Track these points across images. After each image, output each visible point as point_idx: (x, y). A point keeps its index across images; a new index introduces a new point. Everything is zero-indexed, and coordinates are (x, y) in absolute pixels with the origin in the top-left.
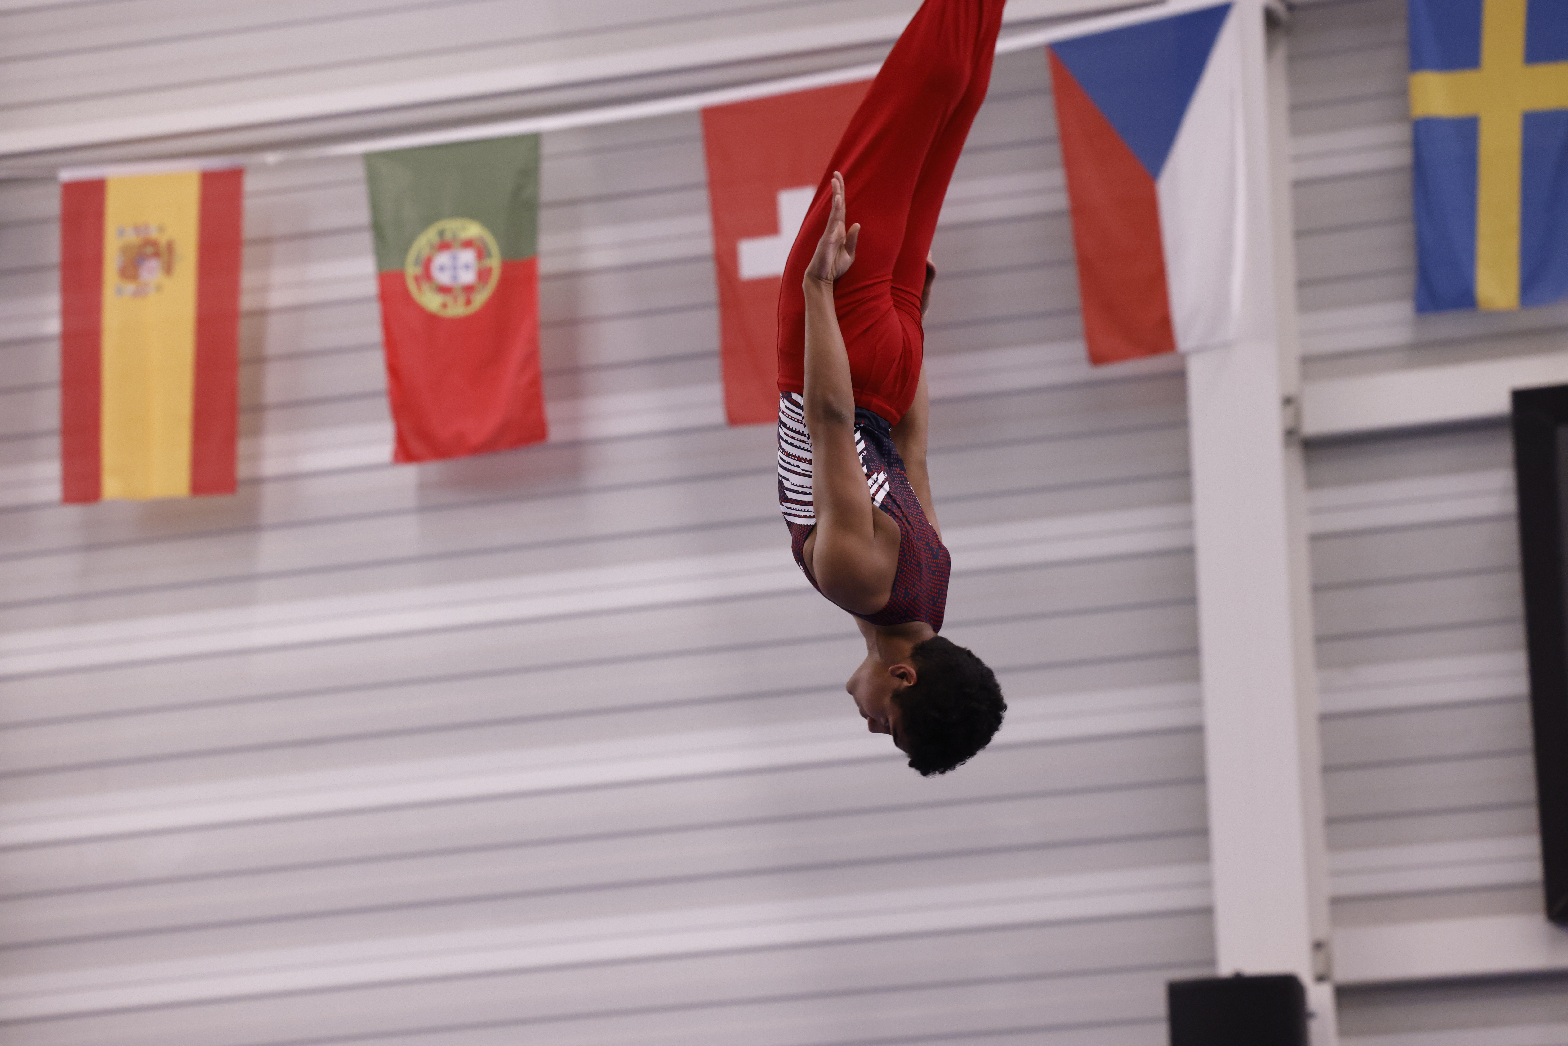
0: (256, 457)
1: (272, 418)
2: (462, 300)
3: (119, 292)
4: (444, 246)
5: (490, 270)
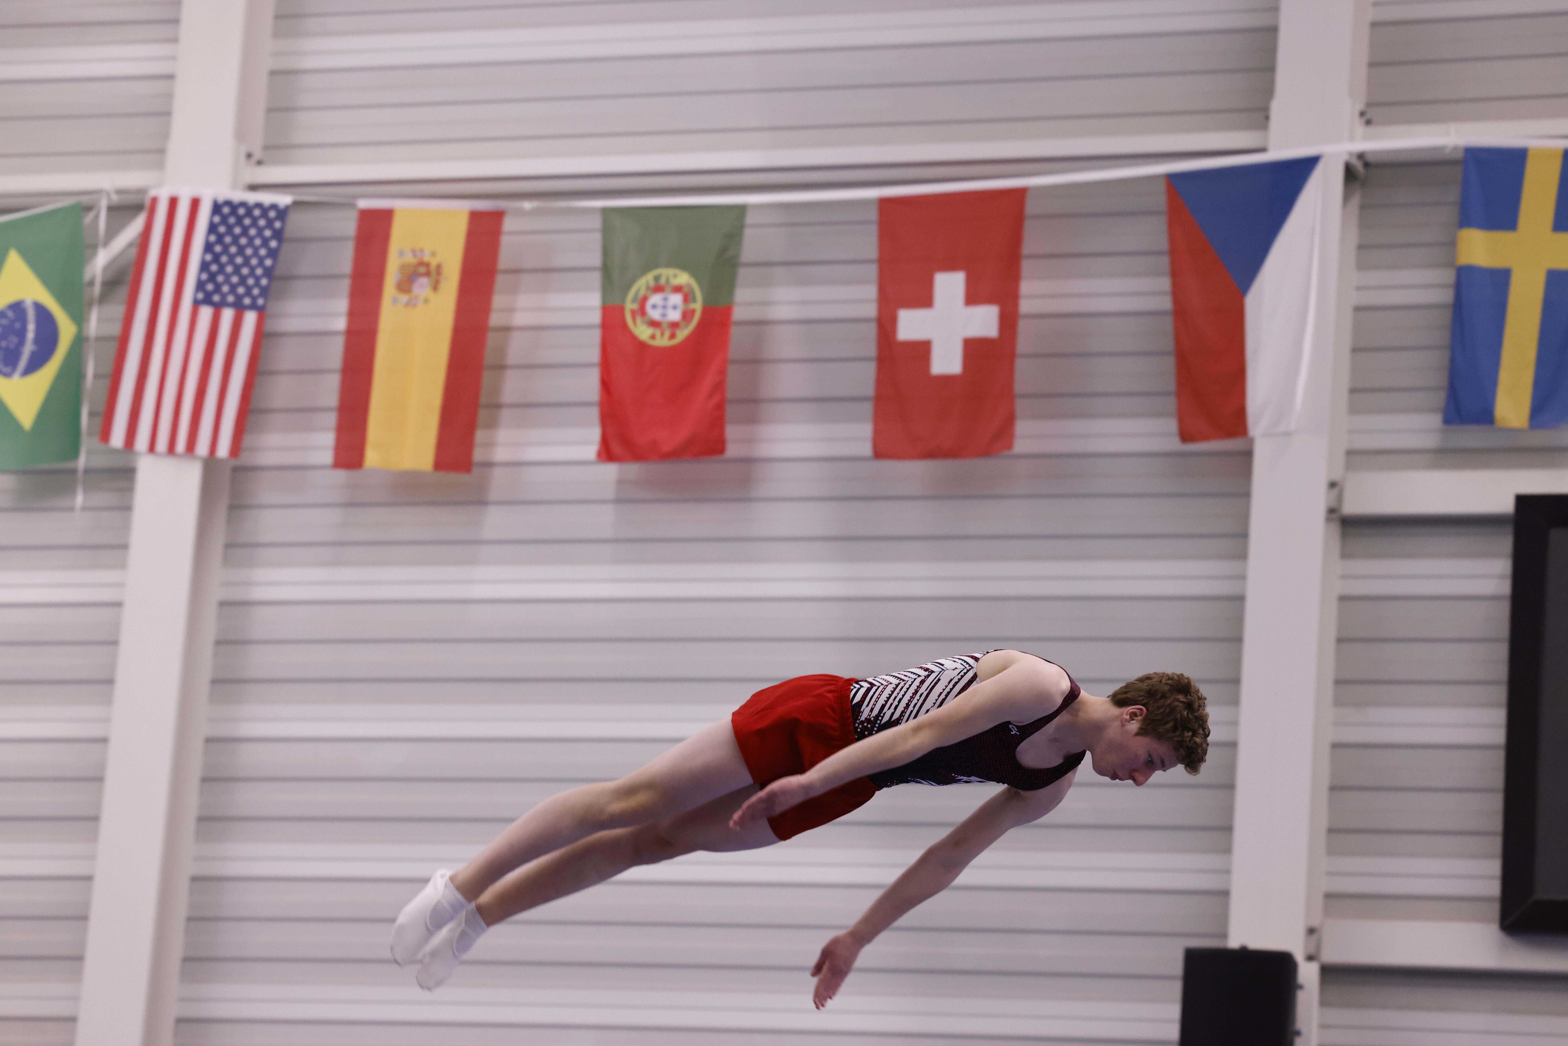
0: (490, 445)
1: (506, 414)
2: (667, 334)
3: (395, 301)
4: (658, 289)
5: (693, 312)
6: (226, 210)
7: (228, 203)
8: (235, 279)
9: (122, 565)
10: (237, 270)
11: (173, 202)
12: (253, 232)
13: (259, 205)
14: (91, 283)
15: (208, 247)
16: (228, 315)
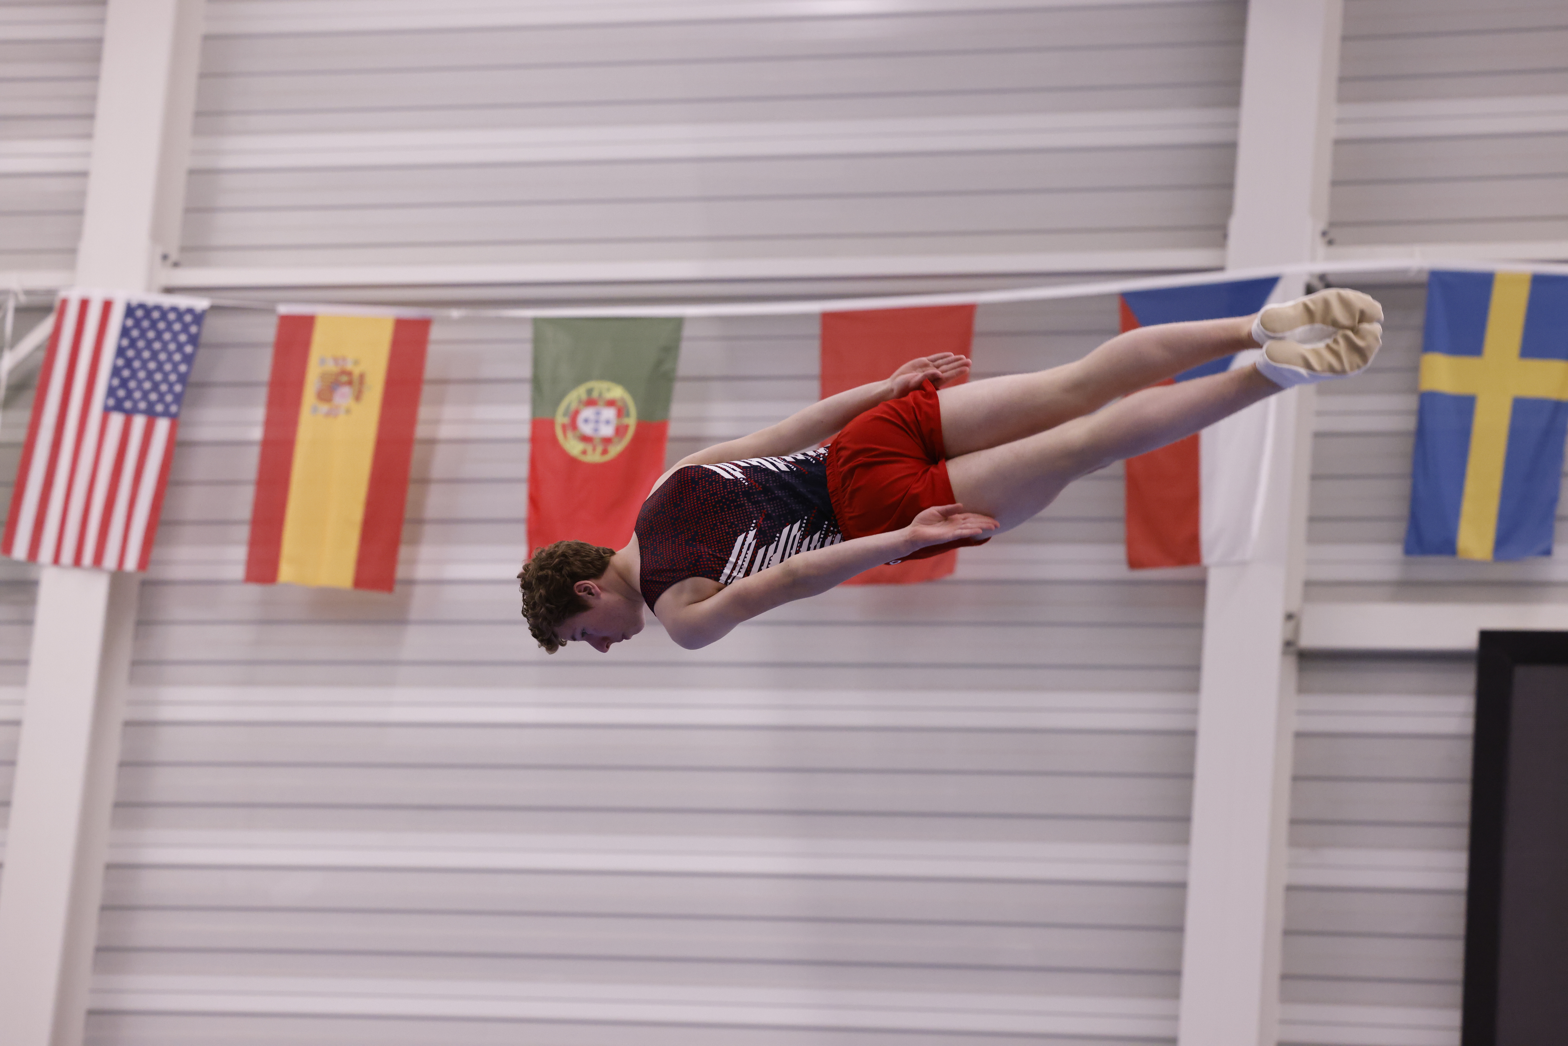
0: (414, 561)
1: (429, 530)
2: (600, 449)
3: (315, 410)
4: (591, 402)
5: (626, 427)
6: (140, 313)
7: (142, 306)
8: (147, 385)
9: (22, 682)
10: (150, 375)
11: (84, 305)
12: (167, 336)
13: (174, 309)
15: (120, 352)
16: (139, 422)
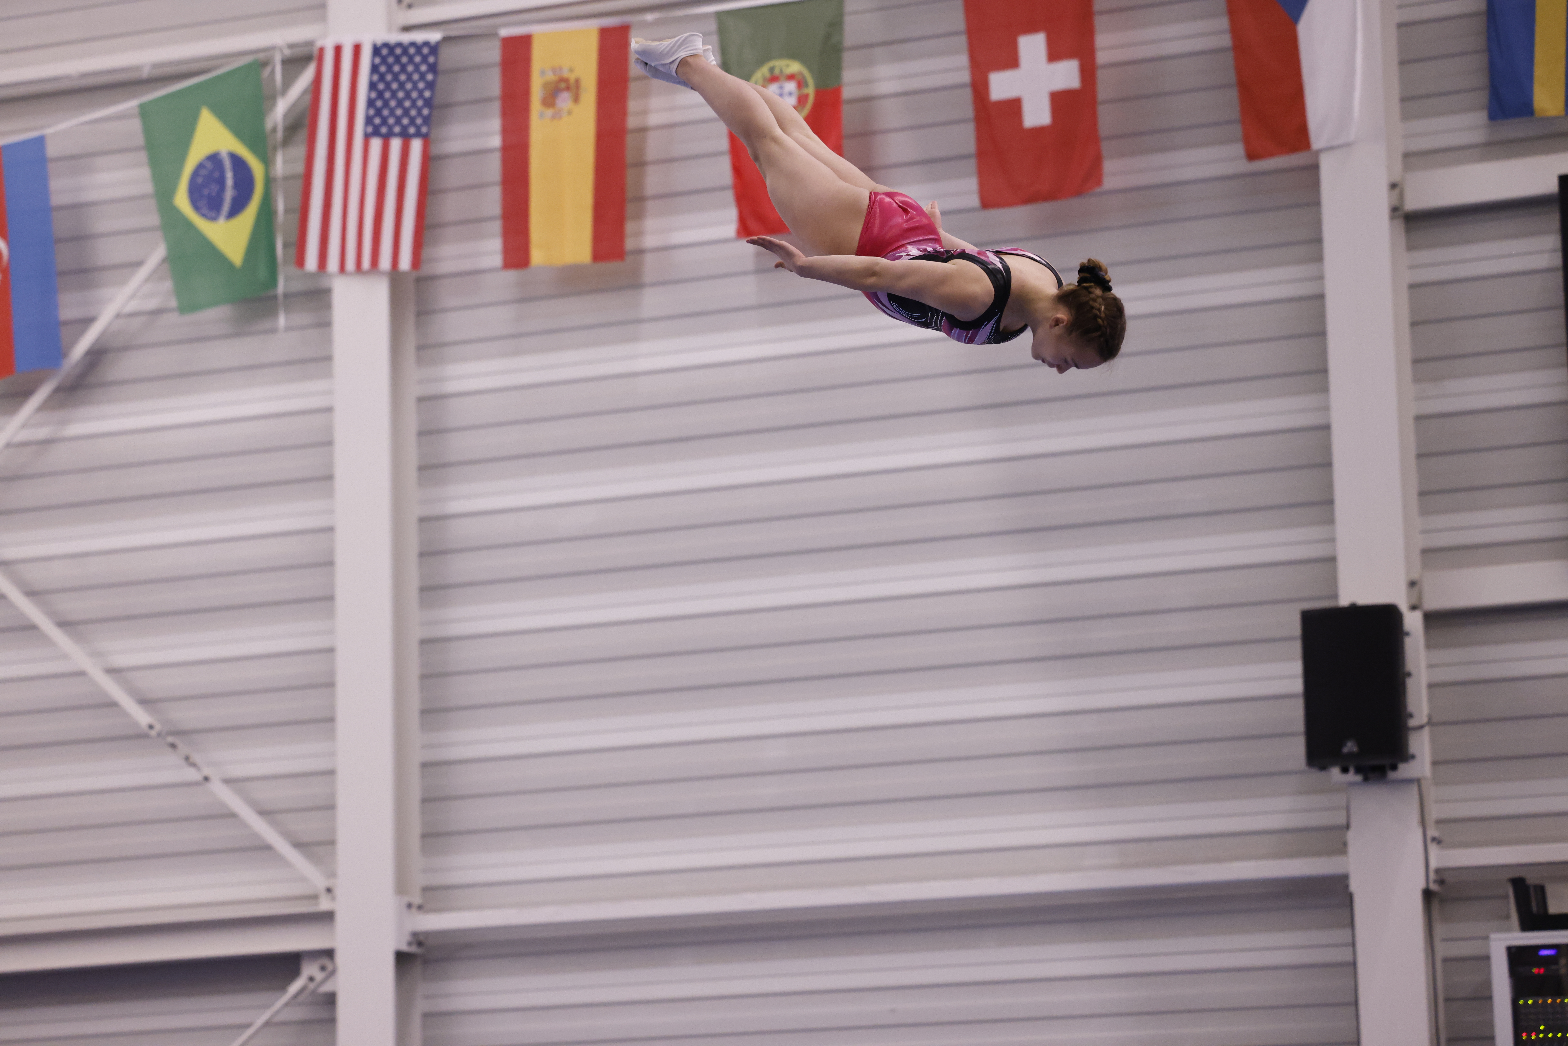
0: (640, 234)
1: (650, 205)
3: (542, 115)
4: (774, 79)
5: (807, 96)
6: (385, 52)
7: (386, 45)
8: (399, 112)
9: (329, 375)
10: (400, 103)
11: (338, 50)
12: (410, 68)
13: (413, 44)
14: (274, 130)
15: (372, 86)
16: (396, 144)
